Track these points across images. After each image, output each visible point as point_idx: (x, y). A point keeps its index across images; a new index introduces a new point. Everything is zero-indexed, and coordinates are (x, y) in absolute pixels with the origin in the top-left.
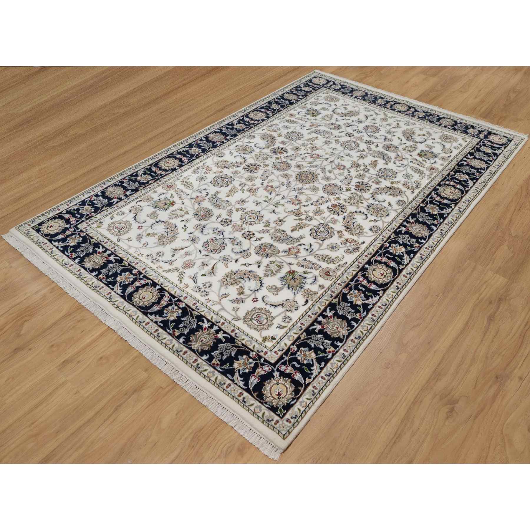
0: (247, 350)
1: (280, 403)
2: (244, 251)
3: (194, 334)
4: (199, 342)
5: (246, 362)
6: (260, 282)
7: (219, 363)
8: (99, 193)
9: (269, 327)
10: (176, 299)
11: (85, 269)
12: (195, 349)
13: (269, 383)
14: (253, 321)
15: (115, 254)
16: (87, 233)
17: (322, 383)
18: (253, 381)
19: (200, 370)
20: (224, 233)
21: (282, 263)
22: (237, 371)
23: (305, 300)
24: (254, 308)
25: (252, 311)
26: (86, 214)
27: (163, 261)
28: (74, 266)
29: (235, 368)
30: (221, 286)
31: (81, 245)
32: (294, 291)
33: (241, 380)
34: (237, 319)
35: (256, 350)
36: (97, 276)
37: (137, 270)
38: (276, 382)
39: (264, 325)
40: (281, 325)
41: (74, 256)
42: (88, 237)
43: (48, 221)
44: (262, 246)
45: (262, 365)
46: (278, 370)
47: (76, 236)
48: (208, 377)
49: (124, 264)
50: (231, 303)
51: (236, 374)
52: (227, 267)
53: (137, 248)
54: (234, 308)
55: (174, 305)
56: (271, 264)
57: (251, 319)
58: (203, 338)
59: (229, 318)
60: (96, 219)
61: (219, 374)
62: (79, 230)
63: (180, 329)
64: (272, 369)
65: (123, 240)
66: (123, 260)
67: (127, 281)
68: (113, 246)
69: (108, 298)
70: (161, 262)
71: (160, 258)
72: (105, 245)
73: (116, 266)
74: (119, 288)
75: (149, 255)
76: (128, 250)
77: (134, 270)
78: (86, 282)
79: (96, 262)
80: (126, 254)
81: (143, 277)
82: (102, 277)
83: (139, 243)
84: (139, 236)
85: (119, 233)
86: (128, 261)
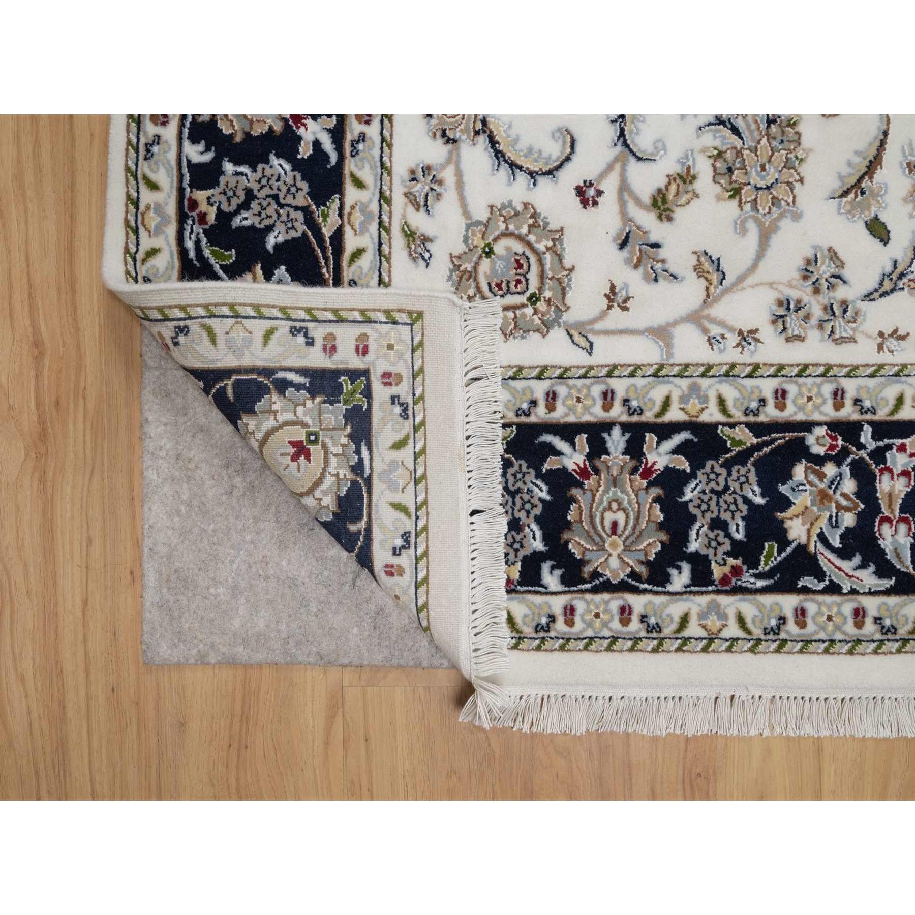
15: (649, 427)
27: (868, 297)
37: (821, 431)
49: (737, 441)
53: (695, 318)
65: (598, 326)
66: (712, 428)
67: (839, 507)
68: (597, 390)
69: (878, 636)
70: (865, 306)
71: (841, 293)
72: (560, 414)
73: (721, 480)
74: (847, 566)
75: (781, 312)
76: (670, 355)
77: (810, 440)
78: (711, 640)
79: (621, 523)
80: (684, 383)
81: (876, 436)
82: (727, 569)
83: (675, 286)
84: (635, 247)
85: (542, 306)
86: (738, 415)
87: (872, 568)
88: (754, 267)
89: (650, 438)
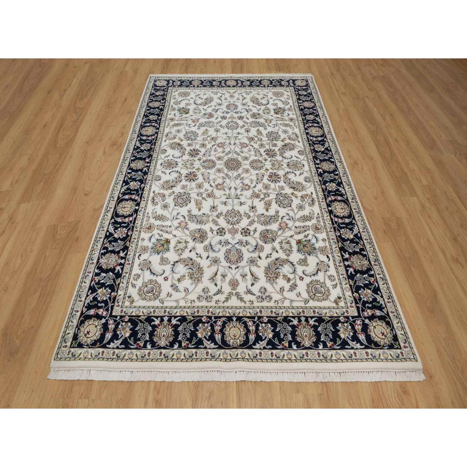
0: (336, 319)
1: (390, 339)
2: (256, 246)
3: (296, 335)
4: (305, 338)
5: (345, 328)
6: (289, 263)
7: (332, 343)
8: (97, 271)
9: (329, 292)
10: (256, 318)
11: (164, 348)
12: (309, 346)
13: (371, 332)
14: (316, 295)
15: (173, 316)
16: (129, 314)
17: (392, 306)
18: (362, 338)
19: (328, 358)
20: (228, 241)
21: (287, 239)
22: (348, 339)
23: (326, 257)
24: (307, 285)
25: (308, 288)
26: (107, 298)
27: (214, 295)
28: (152, 352)
29: (344, 338)
30: (272, 284)
31: (136, 329)
32: (313, 255)
33: (356, 344)
34: (307, 301)
35: (340, 315)
36: (180, 346)
37: (205, 317)
38: (373, 327)
39: (325, 293)
40: (334, 285)
41: (142, 345)
42: (133, 318)
43: (79, 329)
44: (263, 235)
45: (354, 322)
46: (365, 318)
47: (122, 325)
48: (339, 359)
49: (189, 319)
50: (290, 292)
51: (349, 342)
52: (260, 267)
53: (183, 298)
54: (297, 295)
55: (260, 325)
56: (281, 244)
57: (315, 295)
58: (305, 334)
59: (302, 304)
60: (121, 297)
61: (341, 350)
62: (119, 317)
63: (284, 339)
64: (361, 319)
65: (165, 300)
66: (185, 316)
67: (208, 332)
68: (163, 310)
69: (211, 358)
70: (213, 296)
71: (209, 294)
72: (156, 314)
73: (186, 326)
74: (209, 343)
75: (199, 297)
76: (178, 304)
77: (203, 319)
78: (178, 359)
79: (165, 335)
80: (180, 309)
81: (215, 318)
82: (185, 344)
83: (180, 293)
84: (174, 287)
85: (155, 296)
86: (190, 314)
87: (213, 344)
88: (193, 290)
89: (173, 318)
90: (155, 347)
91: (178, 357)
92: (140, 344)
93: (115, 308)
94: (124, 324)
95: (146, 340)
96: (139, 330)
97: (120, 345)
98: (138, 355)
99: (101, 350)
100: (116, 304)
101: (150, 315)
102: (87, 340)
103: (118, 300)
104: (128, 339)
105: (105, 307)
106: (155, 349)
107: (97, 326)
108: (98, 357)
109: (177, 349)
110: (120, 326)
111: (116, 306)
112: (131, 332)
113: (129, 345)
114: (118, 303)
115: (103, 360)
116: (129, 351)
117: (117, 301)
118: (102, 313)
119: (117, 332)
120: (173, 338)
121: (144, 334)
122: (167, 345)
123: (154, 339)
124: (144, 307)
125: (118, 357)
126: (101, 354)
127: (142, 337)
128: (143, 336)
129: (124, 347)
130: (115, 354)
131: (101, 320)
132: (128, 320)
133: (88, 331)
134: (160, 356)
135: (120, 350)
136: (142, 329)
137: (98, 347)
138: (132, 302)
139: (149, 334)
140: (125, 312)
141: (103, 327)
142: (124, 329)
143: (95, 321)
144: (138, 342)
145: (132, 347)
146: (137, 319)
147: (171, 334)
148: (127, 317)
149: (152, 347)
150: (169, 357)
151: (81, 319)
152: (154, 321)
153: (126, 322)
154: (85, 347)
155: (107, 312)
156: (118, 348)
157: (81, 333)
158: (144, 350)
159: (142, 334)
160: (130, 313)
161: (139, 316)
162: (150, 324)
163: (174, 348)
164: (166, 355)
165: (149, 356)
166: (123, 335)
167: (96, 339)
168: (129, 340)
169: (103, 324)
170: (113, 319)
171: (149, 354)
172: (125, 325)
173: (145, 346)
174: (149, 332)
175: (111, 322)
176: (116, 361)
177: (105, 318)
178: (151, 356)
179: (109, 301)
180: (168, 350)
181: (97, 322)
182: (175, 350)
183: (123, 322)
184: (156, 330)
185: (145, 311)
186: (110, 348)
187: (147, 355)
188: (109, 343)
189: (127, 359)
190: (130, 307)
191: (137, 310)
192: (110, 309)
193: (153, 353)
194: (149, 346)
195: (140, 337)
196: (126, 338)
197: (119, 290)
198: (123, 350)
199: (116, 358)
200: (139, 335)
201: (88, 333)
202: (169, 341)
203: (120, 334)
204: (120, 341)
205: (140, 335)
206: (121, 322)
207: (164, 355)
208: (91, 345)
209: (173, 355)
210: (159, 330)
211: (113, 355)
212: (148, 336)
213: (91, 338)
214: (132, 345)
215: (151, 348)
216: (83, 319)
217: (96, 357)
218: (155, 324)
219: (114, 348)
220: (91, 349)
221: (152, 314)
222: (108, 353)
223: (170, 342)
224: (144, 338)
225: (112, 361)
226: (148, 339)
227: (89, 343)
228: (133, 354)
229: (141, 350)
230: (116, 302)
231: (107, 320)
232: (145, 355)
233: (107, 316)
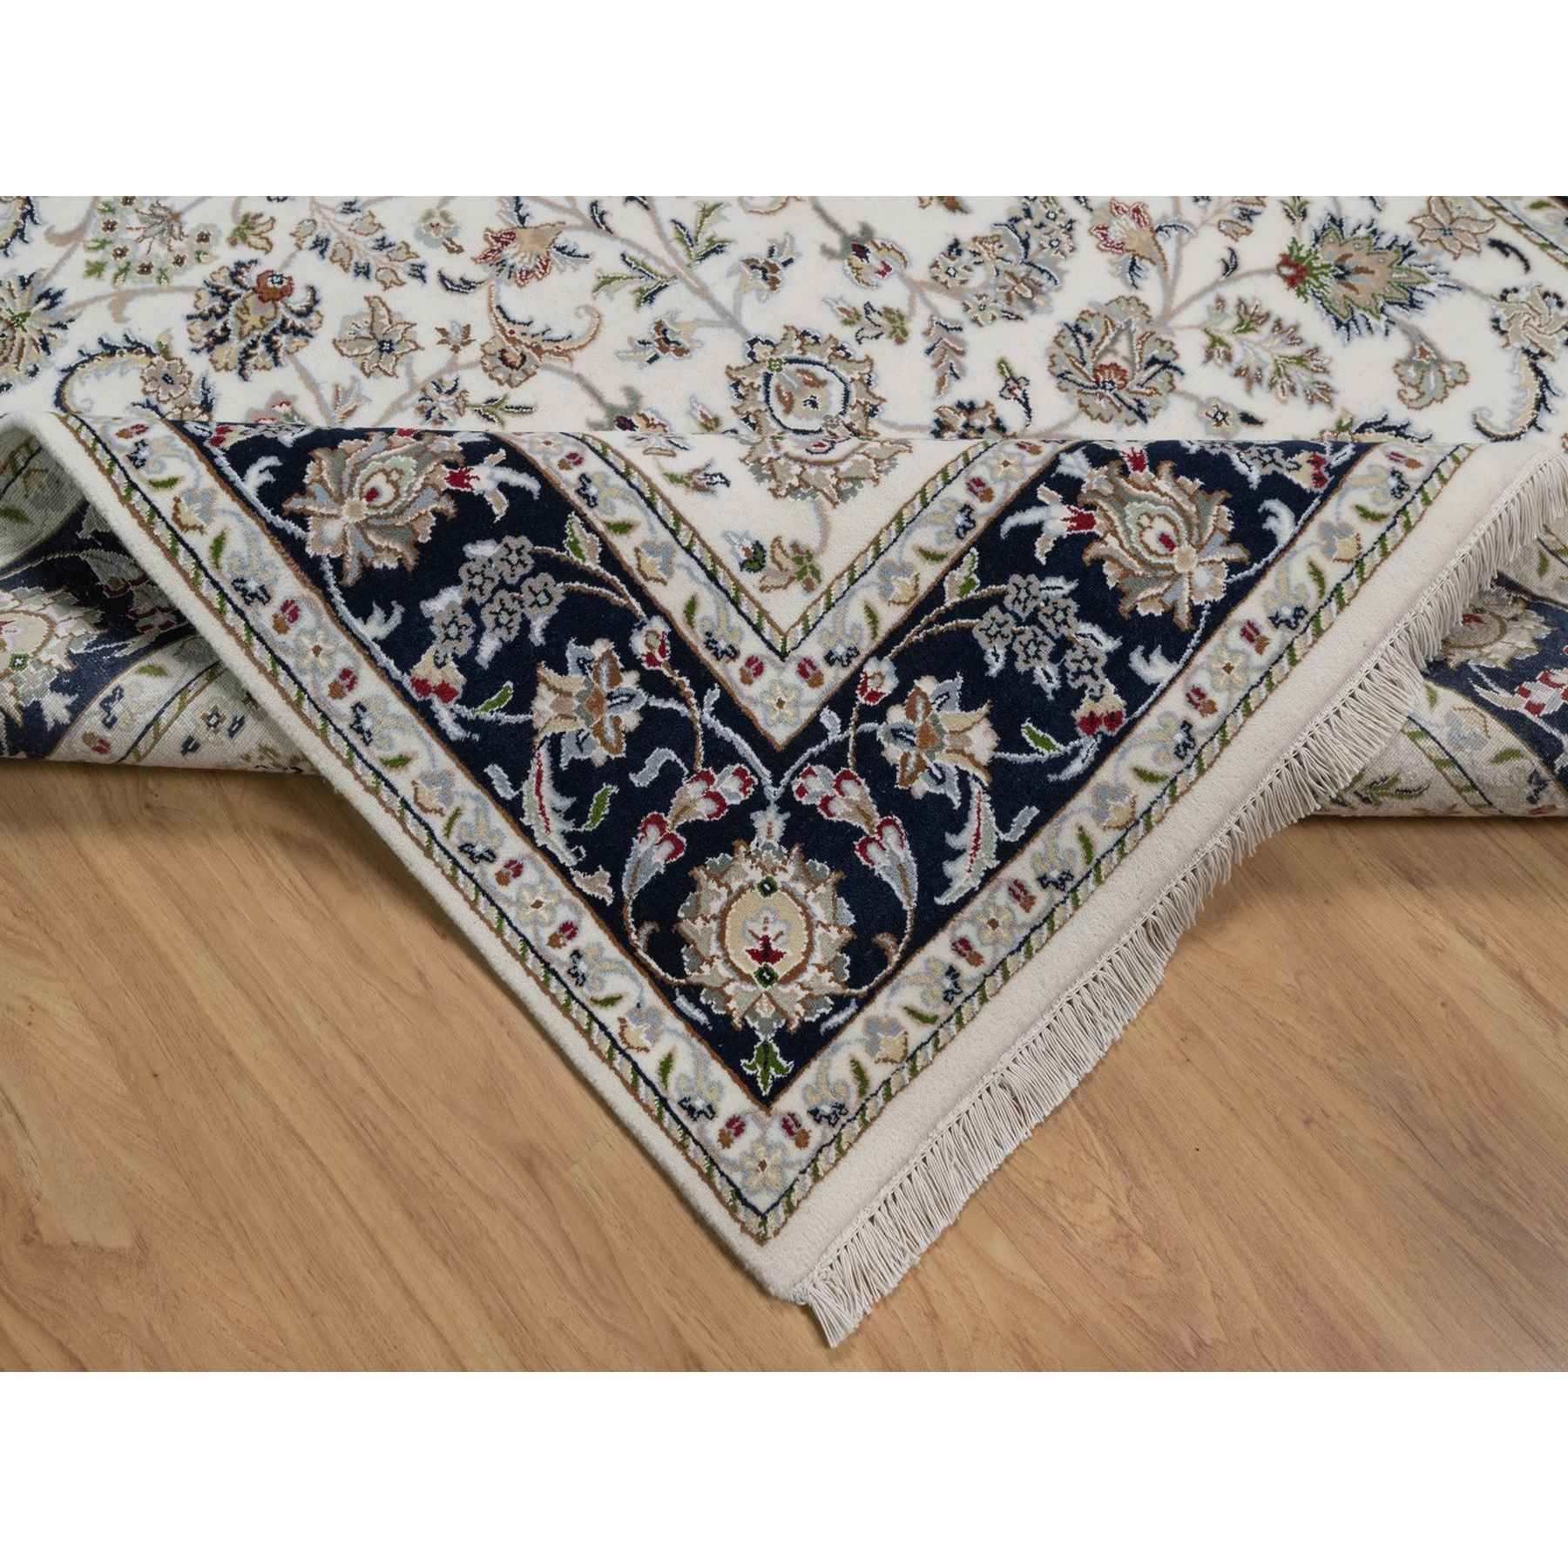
11: (1237, 593)
16: (866, 645)
26: (643, 698)
28: (1201, 679)
31: (995, 668)
36: (1299, 501)
41: (1112, 701)
42: (914, 636)
47: (895, 734)
62: (830, 720)
90: (1190, 634)
91: (1352, 554)
92: (1101, 709)
93: (751, 696)
94: (896, 715)
95: (1103, 660)
96: (1011, 656)
97: (1004, 825)
98: (1150, 766)
99: (940, 948)
100: (731, 671)
101: (981, 524)
102: (802, 986)
103: (710, 643)
104: (1014, 757)
105: (690, 759)
106: (1197, 648)
107: (768, 881)
108: (968, 990)
109: (1303, 529)
110: (893, 752)
111: (746, 680)
112: (984, 709)
113: (1052, 778)
114: (733, 653)
115: (1006, 977)
116: (1084, 799)
117: (717, 655)
118: (716, 797)
119: (907, 793)
120: (1225, 502)
121: (1064, 644)
122: (1234, 567)
123: (1143, 612)
124: (901, 524)
125: (1060, 884)
126: (962, 965)
127: (1073, 667)
128: (1069, 655)
129: (1035, 811)
130: (1034, 888)
131: (749, 833)
132: (897, 673)
133: (758, 946)
134: (1260, 650)
135: (1036, 846)
136: (1024, 639)
137: (907, 956)
138: (804, 566)
139: (1082, 616)
140: (830, 659)
141: (807, 854)
142: (929, 738)
143: (726, 868)
144: (1080, 714)
145: (1076, 767)
146: (942, 619)
147: (1192, 499)
148: (870, 668)
149: (1172, 655)
150: (1312, 605)
151: (638, 939)
152: (1037, 529)
153: (898, 697)
154: (838, 1019)
155: (730, 768)
156: (1007, 852)
157: (729, 990)
158: (1157, 710)
159: (1055, 657)
160: (867, 631)
161: (937, 592)
162: (1029, 566)
163: (1283, 539)
164: (1287, 612)
165: (1211, 708)
166: (963, 775)
167: (847, 934)
168: (1024, 758)
169: (787, 841)
170: (813, 760)
171: (1197, 697)
172: (911, 714)
173: (1137, 692)
174: (1074, 607)
175: (816, 785)
176: (1076, 906)
177: (758, 801)
178: (1221, 700)
179: (672, 704)
180: (1266, 584)
181: (746, 864)
182: (1301, 541)
183: (879, 714)
184: (1098, 562)
185: (925, 536)
186: (971, 895)
187: (1195, 717)
188: (932, 881)
189: (1121, 841)
190: (829, 606)
191: (885, 573)
192: (728, 733)
193: (1213, 673)
194: (1155, 669)
195: (1063, 679)
196: (994, 767)
197: (653, 589)
198: (1046, 831)
199: (1059, 896)
200: (1046, 676)
201: (766, 954)
202: (1221, 538)
203: (940, 782)
204: (982, 812)
205: (1052, 670)
206: (868, 726)
207: (1275, 620)
208: (851, 983)
209: (1317, 574)
210: (1110, 539)
211: (1028, 902)
212: (1096, 631)
213: (817, 957)
214: (1062, 762)
215: (1174, 668)
216: (648, 928)
217: (958, 1000)
218: (1060, 542)
219: (990, 875)
220: (882, 998)
221: (984, 511)
222: (994, 924)
223: (1233, 538)
224: (1086, 666)
225: (1052, 931)
226: (1110, 644)
227: (835, 988)
228: (1119, 792)
229: (1141, 729)
230: (717, 667)
231: (786, 803)
232: (1186, 726)
233: (760, 788)
